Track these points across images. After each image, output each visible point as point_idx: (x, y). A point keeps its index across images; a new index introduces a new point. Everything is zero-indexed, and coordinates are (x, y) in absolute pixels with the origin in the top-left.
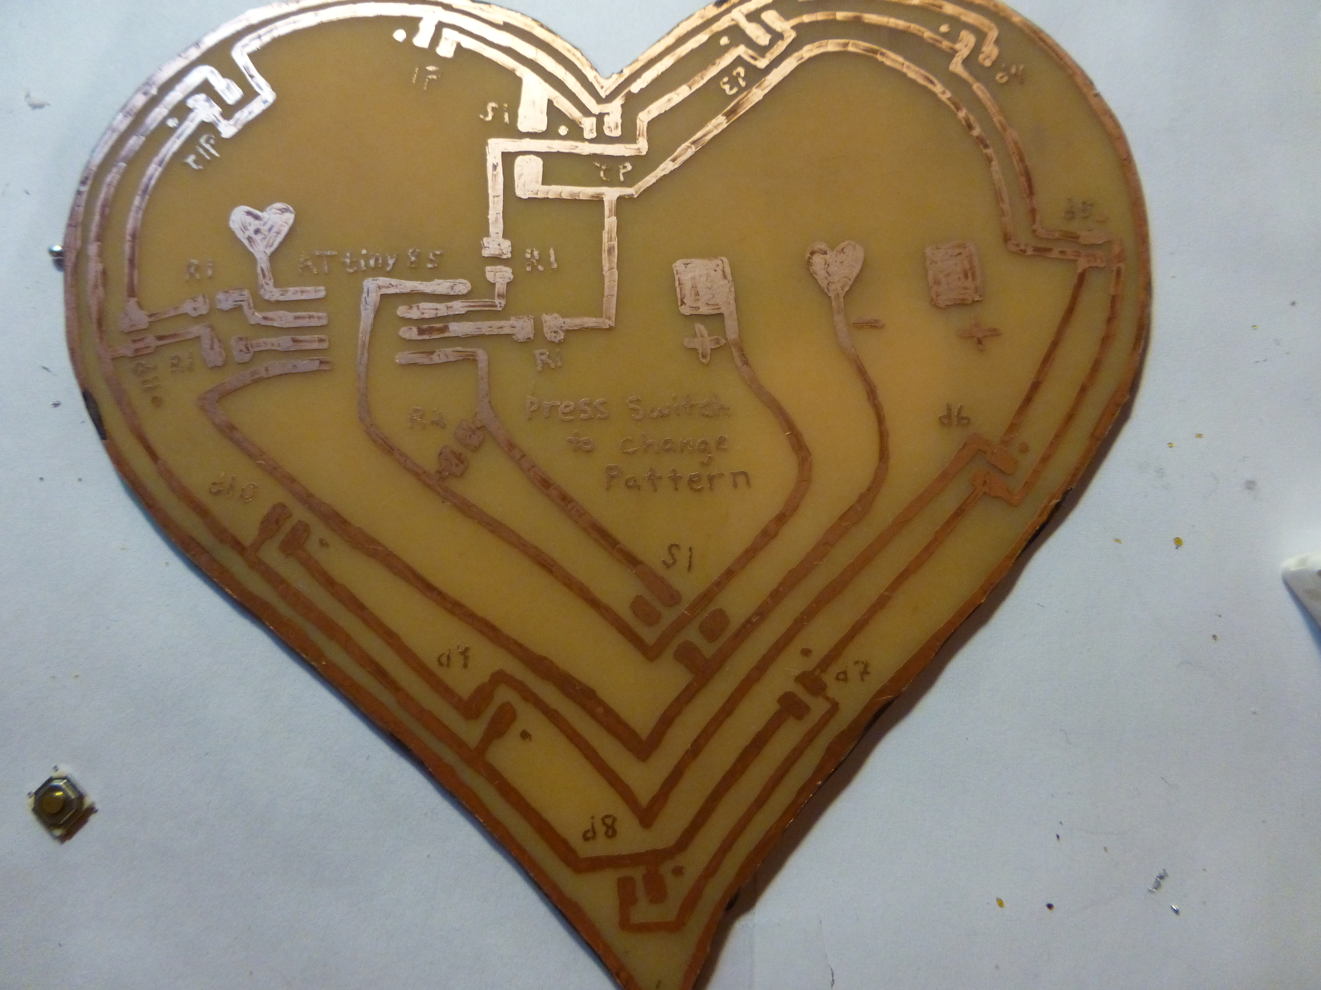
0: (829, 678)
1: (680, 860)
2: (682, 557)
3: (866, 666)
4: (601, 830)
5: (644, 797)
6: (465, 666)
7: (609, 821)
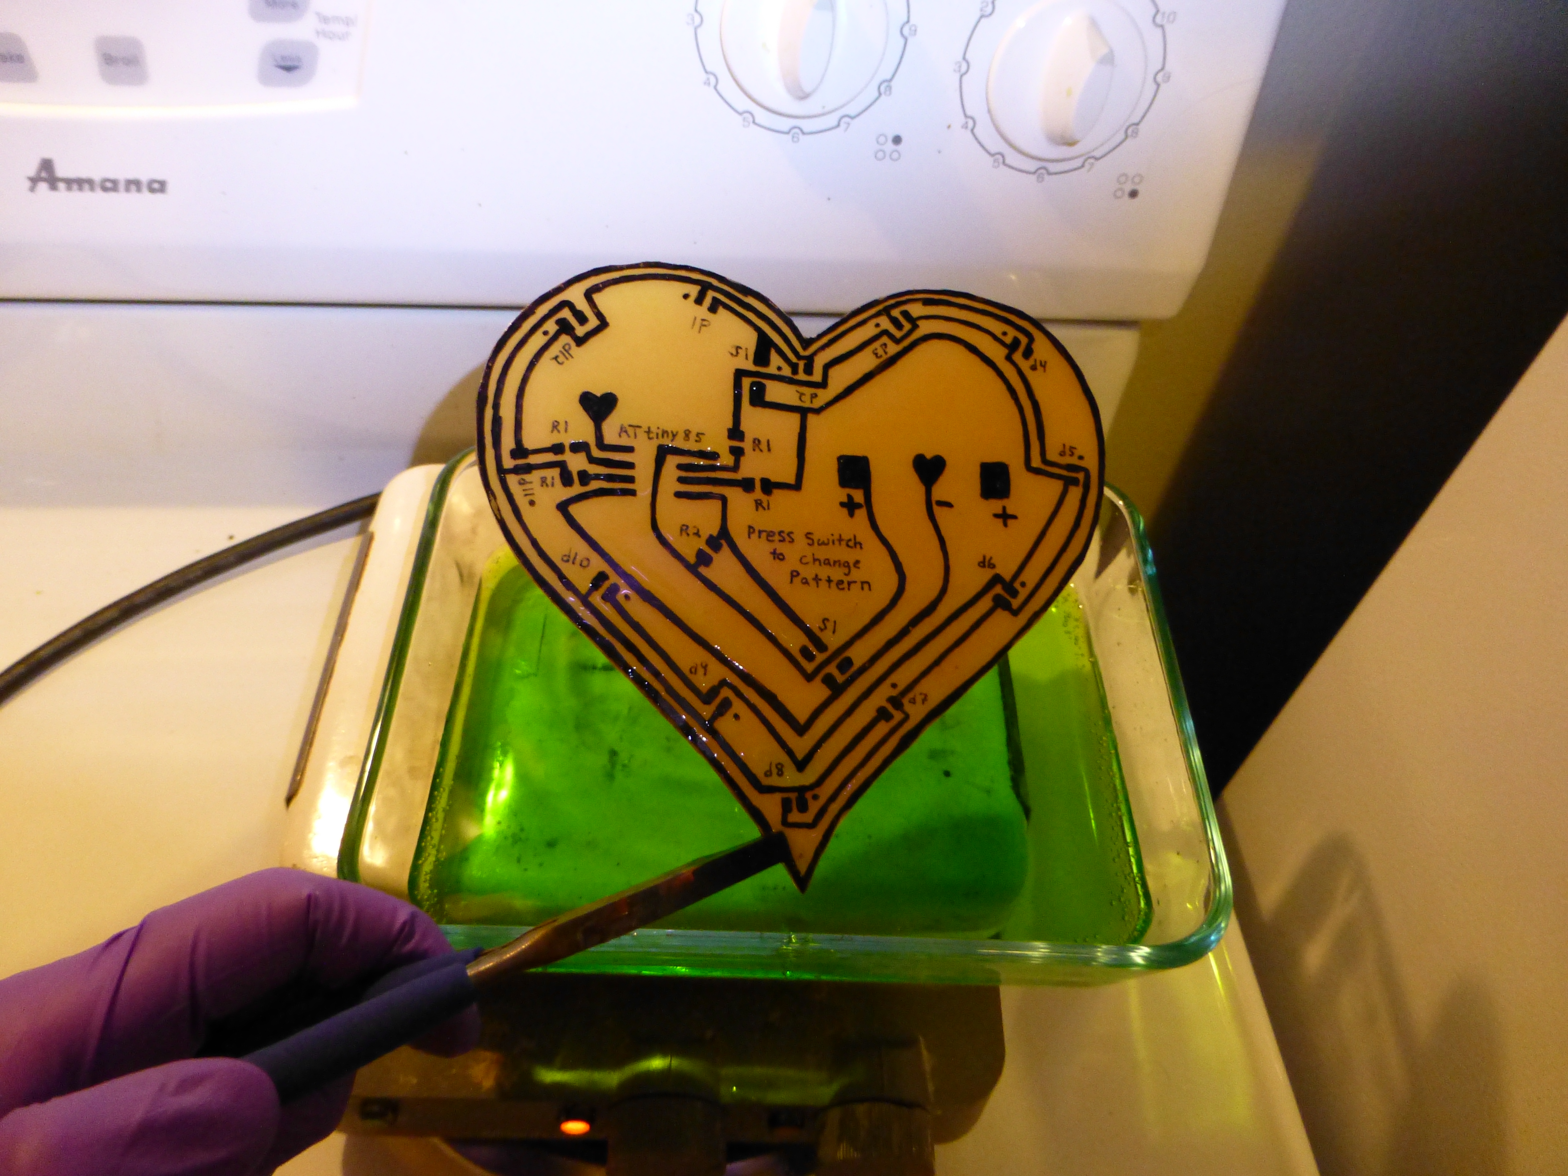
0: (905, 701)
1: (817, 791)
2: (830, 625)
3: (926, 696)
4: (775, 771)
5: (800, 756)
6: (705, 674)
7: (779, 767)
